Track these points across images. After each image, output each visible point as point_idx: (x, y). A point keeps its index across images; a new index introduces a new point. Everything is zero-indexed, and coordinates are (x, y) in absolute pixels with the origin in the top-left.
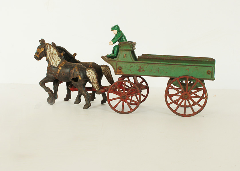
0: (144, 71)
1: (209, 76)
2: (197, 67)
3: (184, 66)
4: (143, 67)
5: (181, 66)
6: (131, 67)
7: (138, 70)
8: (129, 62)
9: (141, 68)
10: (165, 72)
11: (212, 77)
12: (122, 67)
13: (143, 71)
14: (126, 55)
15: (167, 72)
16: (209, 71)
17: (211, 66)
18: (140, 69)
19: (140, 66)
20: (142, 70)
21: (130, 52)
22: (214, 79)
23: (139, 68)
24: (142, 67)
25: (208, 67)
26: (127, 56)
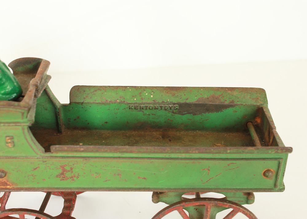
0: (75, 178)
1: (270, 182)
2: (234, 162)
3: (195, 161)
4: (72, 169)
5: (187, 161)
6: (35, 169)
7: (57, 176)
8: (26, 157)
9: (64, 170)
10: (139, 178)
11: (275, 185)
12: (6, 170)
13: (72, 177)
14: (12, 138)
15: (145, 178)
16: (268, 171)
17: (276, 159)
18: (62, 174)
19: (63, 167)
20: (68, 175)
21: (23, 129)
22: (282, 189)
23: (60, 171)
24: (67, 168)
25: (266, 162)
26: (15, 140)
